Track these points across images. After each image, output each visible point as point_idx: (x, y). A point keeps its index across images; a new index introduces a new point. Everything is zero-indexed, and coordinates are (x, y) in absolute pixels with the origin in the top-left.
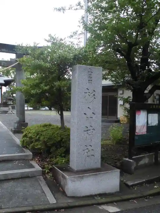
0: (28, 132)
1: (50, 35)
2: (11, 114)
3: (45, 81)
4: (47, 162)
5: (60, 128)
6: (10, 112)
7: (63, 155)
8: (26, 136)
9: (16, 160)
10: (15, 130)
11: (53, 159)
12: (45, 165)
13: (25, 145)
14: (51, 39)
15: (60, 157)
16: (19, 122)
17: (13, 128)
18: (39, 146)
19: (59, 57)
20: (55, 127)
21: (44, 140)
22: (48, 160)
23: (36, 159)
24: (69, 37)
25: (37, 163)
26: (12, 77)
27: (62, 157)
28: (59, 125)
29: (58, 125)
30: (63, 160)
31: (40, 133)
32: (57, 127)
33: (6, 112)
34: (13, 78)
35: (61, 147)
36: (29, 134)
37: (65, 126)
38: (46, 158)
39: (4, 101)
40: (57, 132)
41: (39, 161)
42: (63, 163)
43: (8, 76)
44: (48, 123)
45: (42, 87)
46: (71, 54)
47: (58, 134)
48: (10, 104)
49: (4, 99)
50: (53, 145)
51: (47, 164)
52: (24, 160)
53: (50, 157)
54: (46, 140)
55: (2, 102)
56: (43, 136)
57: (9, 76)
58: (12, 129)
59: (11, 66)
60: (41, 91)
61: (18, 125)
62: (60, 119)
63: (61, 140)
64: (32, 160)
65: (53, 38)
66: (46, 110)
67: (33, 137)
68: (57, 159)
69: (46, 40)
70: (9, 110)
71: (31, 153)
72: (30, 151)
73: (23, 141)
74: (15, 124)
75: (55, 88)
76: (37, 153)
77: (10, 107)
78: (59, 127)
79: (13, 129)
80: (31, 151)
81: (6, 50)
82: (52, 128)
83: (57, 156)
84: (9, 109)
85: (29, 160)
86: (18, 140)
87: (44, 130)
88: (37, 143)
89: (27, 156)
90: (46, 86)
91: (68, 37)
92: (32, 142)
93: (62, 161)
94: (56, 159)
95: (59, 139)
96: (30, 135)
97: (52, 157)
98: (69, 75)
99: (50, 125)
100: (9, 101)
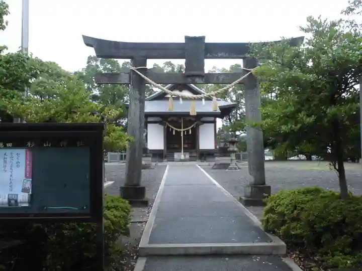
0: (275, 203)
1: (310, 19)
2: (236, 169)
3: (307, 106)
4: (316, 262)
5: (339, 197)
6: (233, 165)
7: (348, 250)
8: (271, 210)
9: (258, 255)
10: (246, 199)
11: (327, 257)
12: (312, 267)
13: (271, 228)
14: (312, 25)
15: (341, 254)
16: (255, 184)
17: (243, 195)
18: (299, 232)
19: (334, 61)
20: (328, 194)
21: (309, 218)
22: (316, 258)
23: (294, 256)
24: (344, 13)
25: (295, 262)
26: (232, 100)
27: (345, 254)
28: (337, 191)
29: (333, 190)
30: (349, 260)
31: (300, 205)
32: (333, 194)
33: (225, 166)
34: (235, 101)
35: (342, 234)
36: (277, 206)
37: (348, 192)
38: (313, 254)
39: (222, 145)
40: (334, 204)
41: (300, 259)
42: (349, 267)
43: (224, 98)
44: (312, 187)
45: (302, 118)
46: (357, 52)
47: (335, 208)
48: (234, 152)
49: (222, 142)
50: (326, 229)
51: (315, 267)
52: (271, 254)
53: (321, 253)
54: (311, 218)
55: (218, 147)
56: (306, 211)
57: (228, 99)
58: (241, 199)
59: (237, 82)
60: (299, 126)
61: (252, 189)
62: (338, 179)
63: (343, 221)
64: (285, 256)
65: (316, 22)
66: (300, 160)
67: (286, 212)
68: (336, 258)
69: (303, 29)
70: (231, 162)
71: (283, 243)
72: (280, 240)
73: (268, 220)
74: (247, 188)
75: (326, 120)
76: (294, 244)
77: (233, 156)
78: (336, 194)
79: (244, 198)
80: (282, 240)
81: (226, 54)
82: (322, 197)
83: (335, 253)
84: (232, 160)
85: (279, 256)
86: (255, 217)
87: (307, 199)
88: (294, 224)
89: (275, 248)
90: (309, 116)
91: (342, 13)
92: (283, 223)
93: (347, 263)
94: (333, 256)
95: (339, 217)
96: (280, 209)
97: (326, 254)
98: (351, 90)
99: (317, 191)
100: (231, 146)
